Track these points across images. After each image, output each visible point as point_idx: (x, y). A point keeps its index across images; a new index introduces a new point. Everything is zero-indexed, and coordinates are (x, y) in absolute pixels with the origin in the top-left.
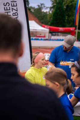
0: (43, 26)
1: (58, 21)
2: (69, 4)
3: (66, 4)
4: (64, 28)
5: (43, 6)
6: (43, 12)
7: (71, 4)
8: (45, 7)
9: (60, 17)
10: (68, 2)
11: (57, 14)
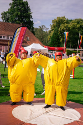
0: (44, 47)
1: (55, 43)
4: (58, 48)
9: (56, 40)
10: (63, 27)
11: (54, 38)
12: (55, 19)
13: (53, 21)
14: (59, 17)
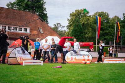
2: (84, 22)
3: (82, 23)
5: (59, 25)
6: (59, 31)
7: (86, 22)
8: (62, 26)
9: (79, 33)
10: (84, 21)
11: (76, 30)
12: (73, 13)
13: (71, 14)
14: (78, 10)
